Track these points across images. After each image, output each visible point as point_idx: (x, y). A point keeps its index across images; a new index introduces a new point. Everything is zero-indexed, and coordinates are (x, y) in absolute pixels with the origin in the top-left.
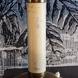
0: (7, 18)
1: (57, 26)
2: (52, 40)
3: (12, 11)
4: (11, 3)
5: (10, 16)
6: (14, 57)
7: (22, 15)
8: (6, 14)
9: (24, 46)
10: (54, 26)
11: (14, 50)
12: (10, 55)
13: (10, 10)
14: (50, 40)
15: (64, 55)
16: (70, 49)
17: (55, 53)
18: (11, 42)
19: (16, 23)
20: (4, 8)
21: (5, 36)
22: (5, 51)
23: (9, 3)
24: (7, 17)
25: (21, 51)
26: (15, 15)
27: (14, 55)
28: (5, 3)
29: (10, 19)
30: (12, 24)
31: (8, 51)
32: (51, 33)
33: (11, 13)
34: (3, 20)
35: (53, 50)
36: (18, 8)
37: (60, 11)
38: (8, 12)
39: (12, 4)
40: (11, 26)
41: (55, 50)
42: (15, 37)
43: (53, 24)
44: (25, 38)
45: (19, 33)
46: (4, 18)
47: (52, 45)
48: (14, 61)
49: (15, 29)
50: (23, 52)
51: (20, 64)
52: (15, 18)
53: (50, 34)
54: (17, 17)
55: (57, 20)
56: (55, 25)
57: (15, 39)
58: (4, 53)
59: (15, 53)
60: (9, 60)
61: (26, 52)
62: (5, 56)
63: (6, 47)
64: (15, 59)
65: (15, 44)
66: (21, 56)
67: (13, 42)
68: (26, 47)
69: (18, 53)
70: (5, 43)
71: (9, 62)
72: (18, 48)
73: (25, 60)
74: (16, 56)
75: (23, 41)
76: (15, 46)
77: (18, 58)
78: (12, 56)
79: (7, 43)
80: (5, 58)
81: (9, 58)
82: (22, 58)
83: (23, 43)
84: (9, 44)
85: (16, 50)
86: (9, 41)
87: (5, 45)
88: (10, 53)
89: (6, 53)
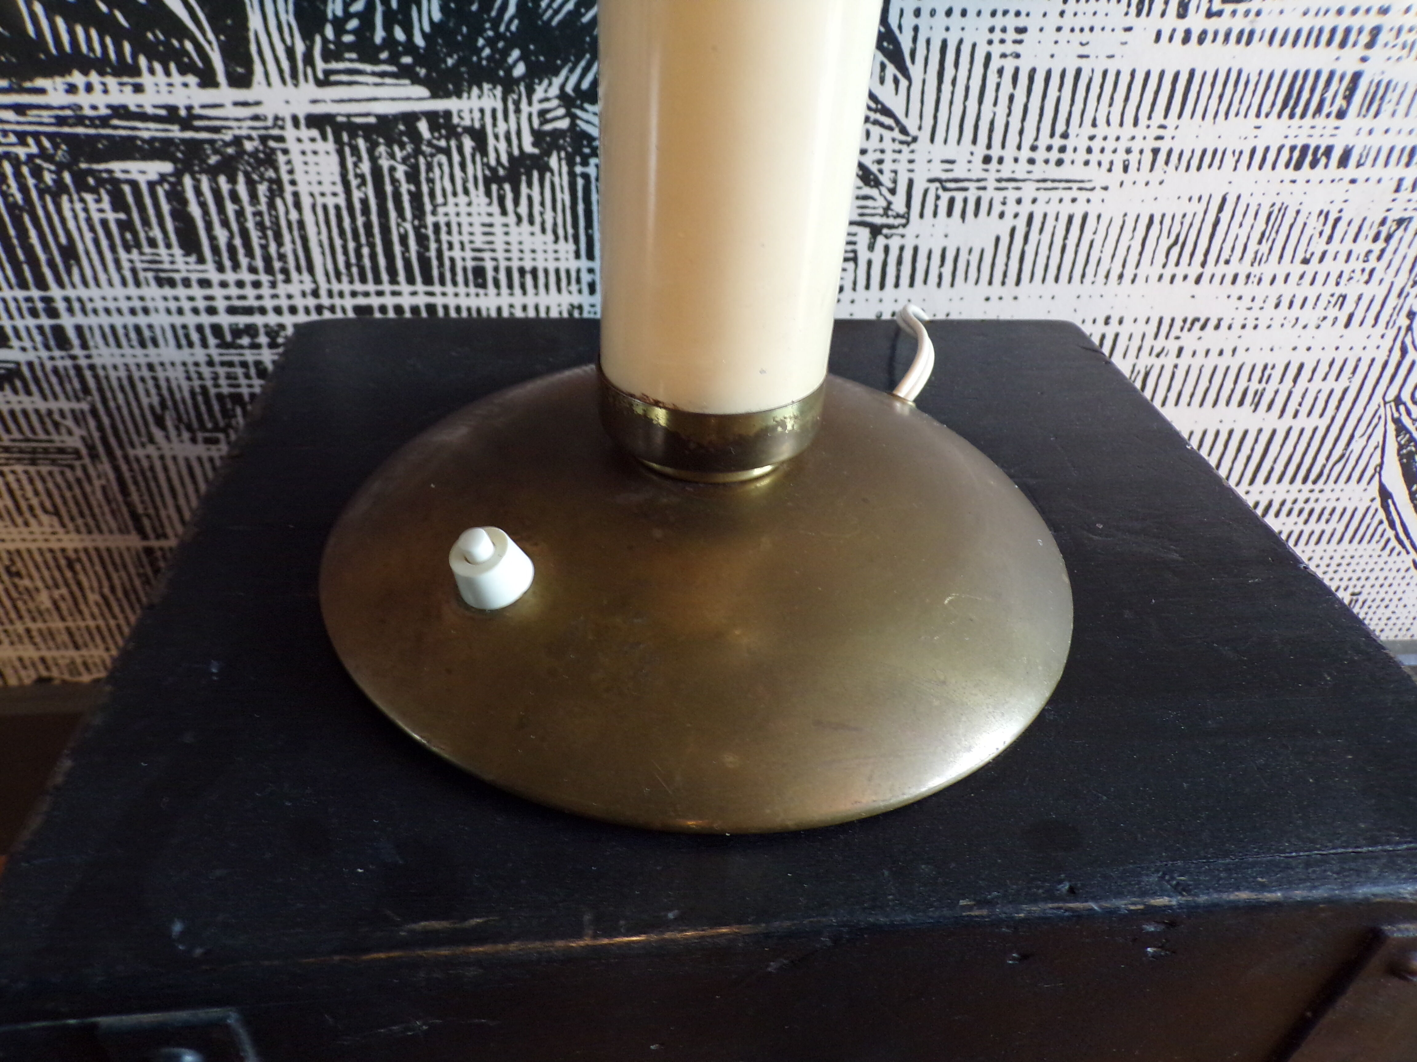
6: (416, 198)
9: (509, 85)
11: (410, 119)
12: (377, 172)
15: (899, 204)
16: (961, 152)
18: (367, 18)
22: (315, 121)
25: (479, 137)
27: (413, 176)
31: (353, 129)
48: (422, 240)
50: (499, 149)
51: (479, 273)
58: (308, 146)
59: (418, 152)
60: (368, 226)
61: (529, 148)
62: (327, 179)
63: (320, 83)
64: (430, 220)
65: (410, 47)
66: (488, 193)
67: (388, 28)
68: (530, 91)
69: (447, 152)
70: (308, 37)
71: (372, 246)
72: (451, 104)
73: (526, 238)
74: (430, 181)
75: (496, 23)
76: (416, 80)
77: (451, 209)
78: (394, 181)
79: (329, 32)
80: (330, 202)
81: (365, 202)
82: (495, 209)
83: (491, 42)
84: (350, 47)
85: (432, 117)
86: (348, 16)
87: (309, 59)
88: (371, 152)
89: (330, 145)
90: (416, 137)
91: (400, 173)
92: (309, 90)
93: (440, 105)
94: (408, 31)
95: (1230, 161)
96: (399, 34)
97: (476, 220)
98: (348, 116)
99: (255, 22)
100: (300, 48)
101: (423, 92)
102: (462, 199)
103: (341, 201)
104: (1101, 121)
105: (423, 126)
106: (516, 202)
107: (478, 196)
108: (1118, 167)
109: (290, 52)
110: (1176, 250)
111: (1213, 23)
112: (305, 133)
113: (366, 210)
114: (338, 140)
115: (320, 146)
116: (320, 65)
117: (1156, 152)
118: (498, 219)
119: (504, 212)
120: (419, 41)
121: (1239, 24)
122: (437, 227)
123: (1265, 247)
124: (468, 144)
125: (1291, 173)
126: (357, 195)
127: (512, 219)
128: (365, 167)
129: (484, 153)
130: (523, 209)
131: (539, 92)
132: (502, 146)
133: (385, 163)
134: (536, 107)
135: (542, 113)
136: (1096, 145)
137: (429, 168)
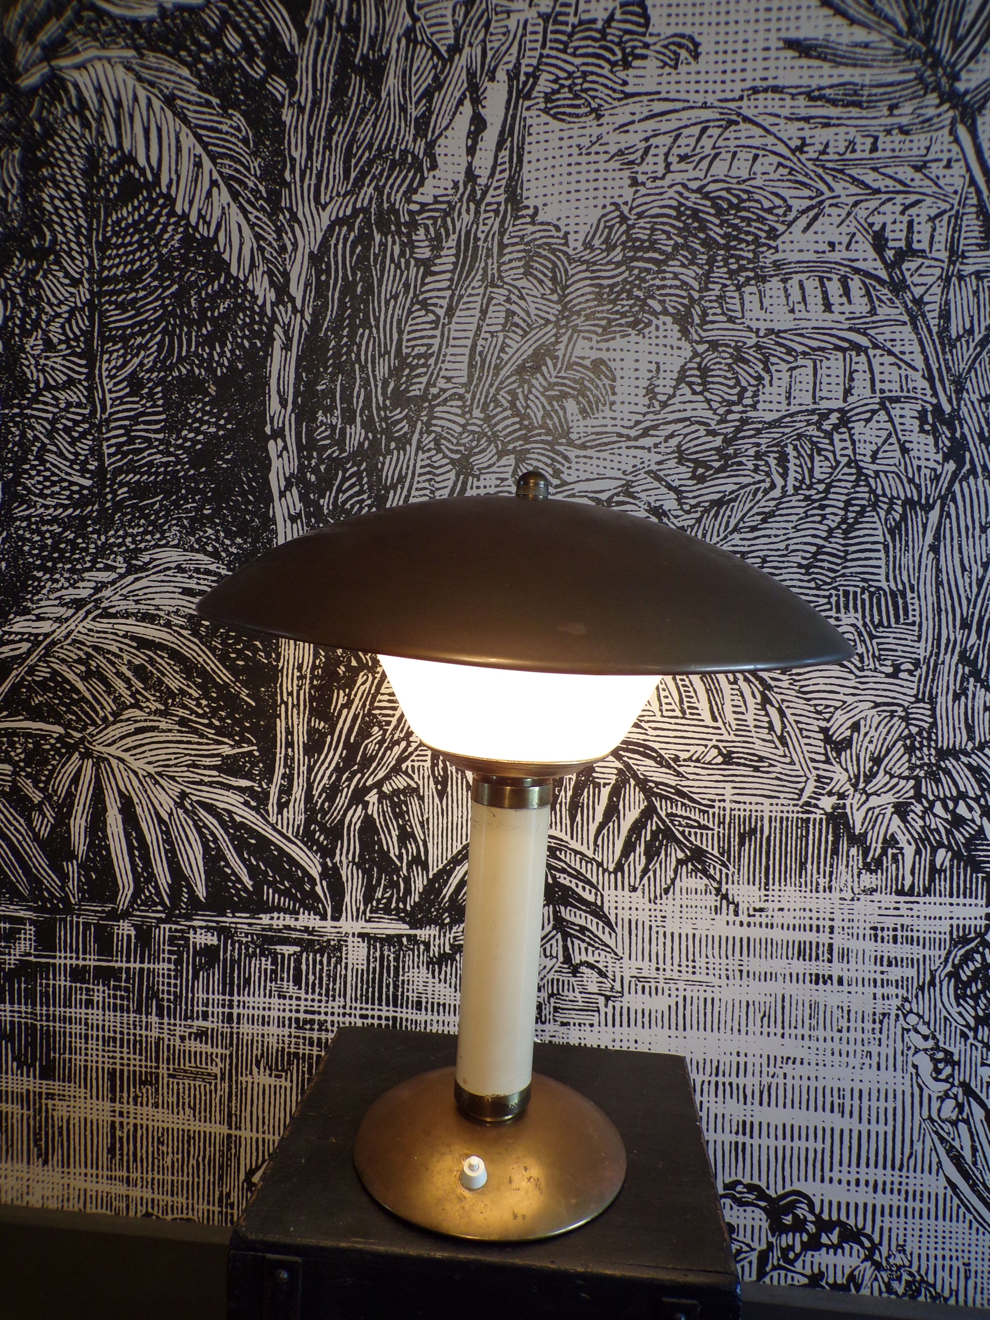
0: (380, 802)
1: (590, 854)
2: (566, 913)
3: (406, 773)
4: (404, 744)
5: (396, 792)
6: (396, 969)
7: (441, 794)
8: (378, 785)
9: (442, 926)
10: (576, 852)
11: (400, 937)
12: (382, 956)
13: (396, 770)
14: (555, 912)
15: (618, 987)
16: (645, 965)
17: (575, 971)
18: (390, 899)
19: (415, 823)
20: (373, 758)
21: (367, 873)
22: (361, 935)
23: (398, 743)
24: (382, 796)
25: (427, 945)
26: (416, 790)
27: (397, 959)
28: (381, 743)
29: (394, 805)
30: (402, 828)
31: (375, 938)
32: (564, 880)
33: (400, 782)
34: (366, 805)
35: (568, 959)
36: (428, 764)
37: (605, 792)
38: (387, 777)
39: (408, 745)
40: (395, 833)
41: (576, 959)
42: (407, 880)
43: (574, 845)
44: (448, 891)
45: (425, 867)
46: (372, 797)
47: (566, 936)
48: (396, 987)
49: (412, 847)
50: (435, 950)
51: (419, 1003)
52: (415, 801)
53: (556, 883)
54: (421, 798)
55: (593, 827)
56: (583, 849)
57: (408, 891)
58: (356, 944)
59: (401, 949)
60: (374, 979)
61: (447, 951)
62: (360, 958)
63: (366, 921)
64: (401, 978)
65: (405, 910)
66: (428, 969)
67: (397, 903)
68: (451, 929)
69: (413, 950)
70: (366, 905)
71: (374, 988)
72: (417, 932)
73: (442, 989)
74: (404, 962)
75: (440, 903)
76: (405, 922)
77: (411, 974)
78: (389, 961)
79: (374, 903)
80: (360, 967)
81: (374, 969)
82: (430, 975)
83: (437, 910)
84: (381, 909)
85: (409, 937)
86: (383, 898)
87: (364, 913)
88: (381, 948)
89: (365, 945)
90: (401, 944)
91: (391, 958)
92: (362, 923)
93: (413, 932)
94: (405, 904)
95: (780, 978)
96: (401, 905)
97: (421, 980)
98: (375, 934)
99: (347, 898)
100: (362, 908)
101: (407, 927)
102: (416, 970)
103: (365, 968)
104: (710, 956)
105: (404, 940)
106: (440, 973)
107: (423, 969)
108: (724, 977)
109: (358, 910)
110: (766, 1019)
111: (752, 920)
112: (356, 939)
113: (374, 973)
114: (369, 943)
115: (361, 944)
116: (368, 915)
117: (741, 971)
118: (431, 980)
119: (434, 977)
120: (408, 908)
121: (764, 920)
122: (403, 981)
123: (814, 1022)
124: (422, 947)
125: (813, 986)
126: (372, 965)
127: (437, 980)
128: (378, 954)
129: (429, 952)
130: (442, 977)
131: (454, 929)
132: (437, 949)
133: (386, 953)
134: (453, 935)
135: (455, 938)
136: (709, 966)
137: (404, 956)
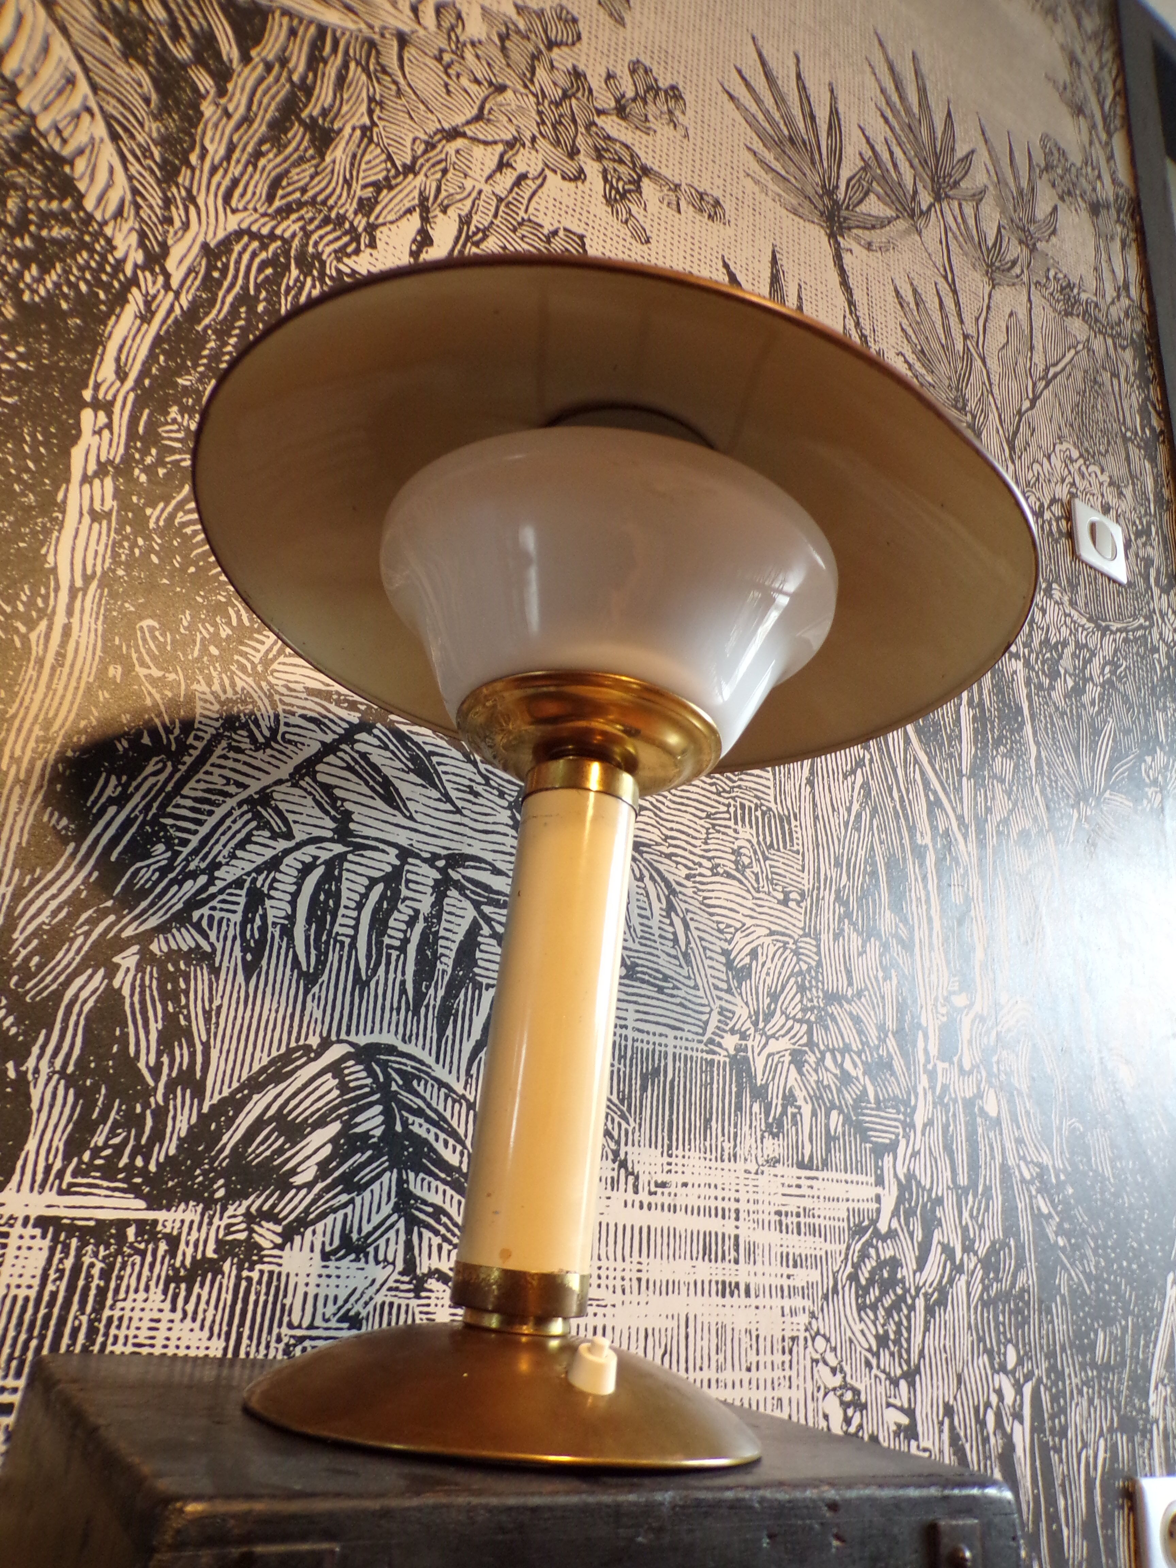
0: (140, 968)
1: (459, 1088)
2: (416, 1184)
3: (198, 926)
4: (203, 879)
5: (173, 955)
6: (102, 1292)
7: (250, 969)
8: (145, 939)
9: (209, 1204)
10: (441, 1084)
11: (124, 1224)
12: (77, 1267)
13: (182, 918)
14: (401, 1182)
17: (419, 1289)
18: (119, 1150)
19: (196, 1012)
20: (144, 893)
21: (86, 1096)
22: (42, 1222)
23: (194, 875)
24: (146, 958)
25: (173, 1242)
26: (209, 957)
27: (105, 1275)
28: (164, 871)
29: (164, 977)
30: (170, 1019)
31: (72, 1229)
32: (419, 1127)
33: (185, 939)
34: (112, 970)
35: (410, 1267)
36: (237, 918)
37: (488, 996)
38: (163, 929)
39: (211, 882)
40: (155, 1027)
41: (424, 1266)
42: (160, 1115)
43: (440, 1072)
44: (231, 1138)
45: (199, 1091)
46: (128, 959)
47: (412, 1222)
48: (92, 1332)
49: (181, 1054)
50: (186, 1253)
52: (203, 975)
53: (408, 1133)
54: (215, 971)
55: (468, 1047)
56: (451, 1080)
57: (158, 1135)
58: (26, 1242)
59: (119, 1252)
60: (47, 1318)
61: (210, 1254)
62: (28, 1273)
63: (61, 1192)
64: (107, 1313)
65: (145, 1170)
66: (165, 1292)
67: (132, 1157)
68: (224, 1209)
69: (143, 1254)
70: (67, 1159)
71: (42, 1337)
72: (160, 1215)
73: (185, 1335)
74: (120, 1278)
75: (213, 1160)
76: (139, 1195)
77: (128, 1304)
78: (89, 1276)
79: (86, 1156)
80: (22, 1293)
81: (54, 1295)
82: (167, 1305)
83: (205, 1173)
84: (98, 1168)
85: (141, 1224)
86: (106, 1146)
87: (60, 1175)
88: (79, 1249)
89: (47, 1243)
90: (122, 1240)
91: (96, 1272)
92: (50, 1196)
93: (150, 1215)
94: (147, 1162)
95: (684, 1289)
96: (139, 1162)
97: (147, 1315)
98: (73, 1219)
99: (31, 1145)
100: (58, 1165)
101: (142, 1204)
102: (142, 1295)
103: (33, 1293)
104: (603, 1257)
105: (131, 1232)
106: (186, 1301)
107: (156, 1294)
108: (619, 1290)
109: (48, 1168)
110: (667, 1357)
111: (653, 1199)
112: (30, 1231)
113: (51, 1304)
114: (55, 1240)
115: (38, 1243)
116: (68, 1178)
117: (639, 1280)
118: (167, 1315)
119: (173, 1310)
120: (152, 1168)
121: (667, 1200)
122: (110, 1319)
123: (721, 1357)
124: (163, 1246)
125: (720, 1300)
126: (50, 1287)
127: (179, 1314)
128: (68, 1264)
129: (173, 1256)
130: (190, 1308)
131: (230, 1211)
132: (190, 1251)
133: (87, 1260)
134: (226, 1221)
135: (229, 1226)
136: (603, 1272)
137: (123, 1267)
